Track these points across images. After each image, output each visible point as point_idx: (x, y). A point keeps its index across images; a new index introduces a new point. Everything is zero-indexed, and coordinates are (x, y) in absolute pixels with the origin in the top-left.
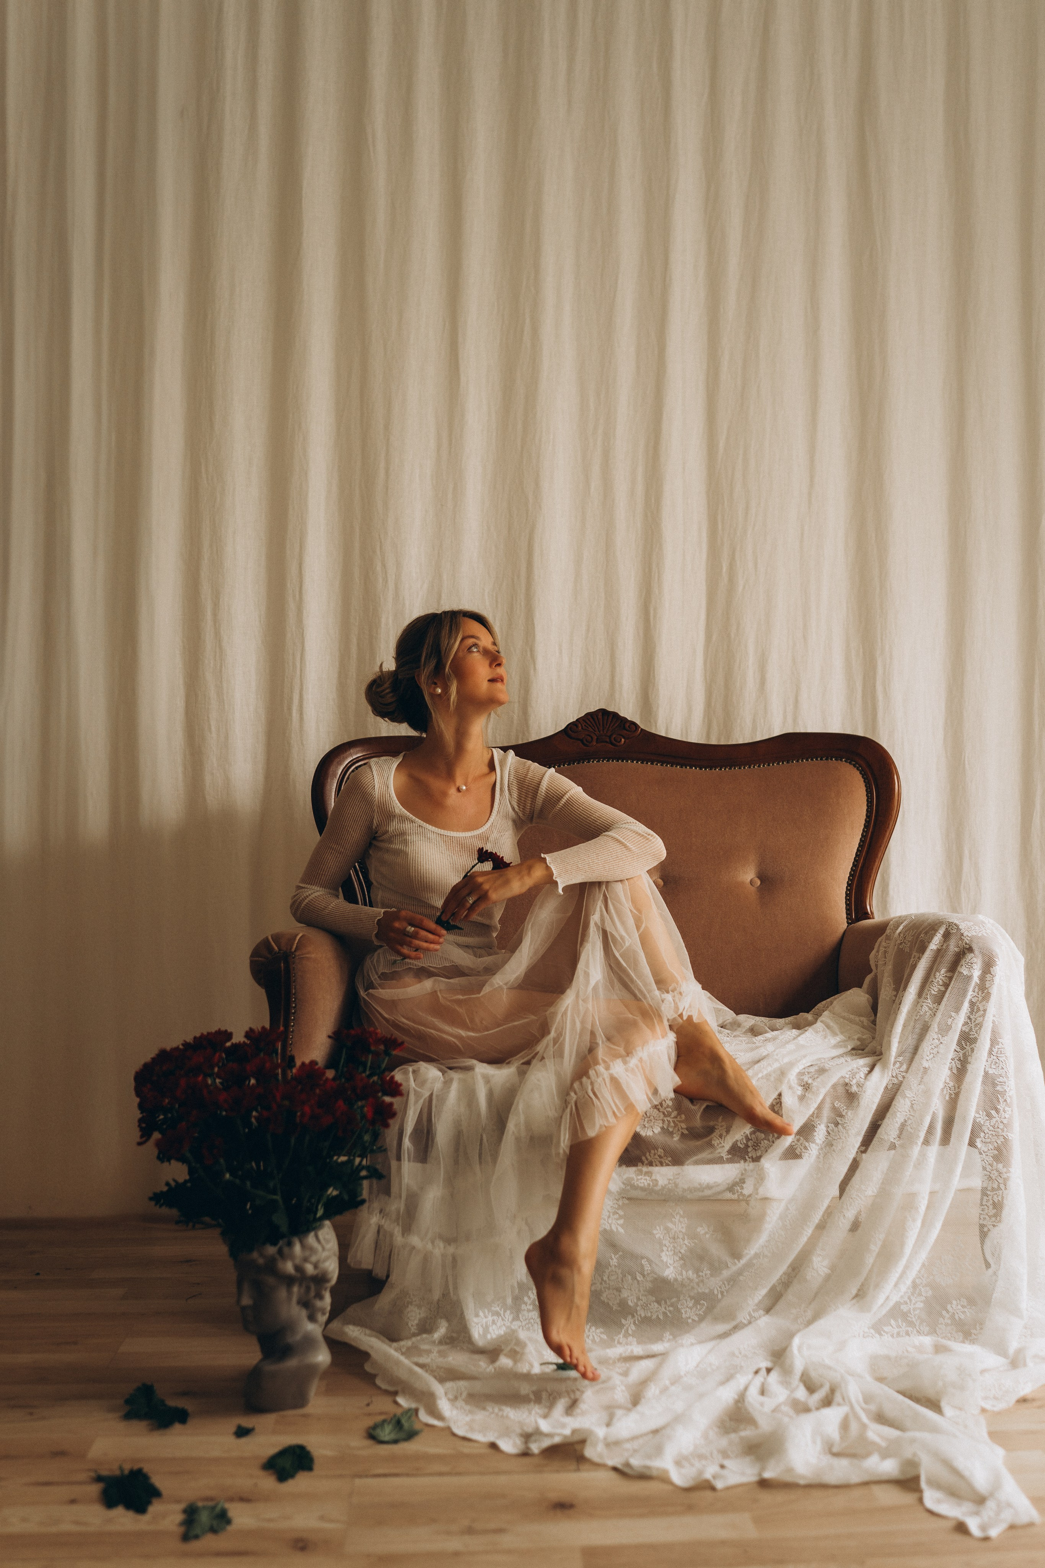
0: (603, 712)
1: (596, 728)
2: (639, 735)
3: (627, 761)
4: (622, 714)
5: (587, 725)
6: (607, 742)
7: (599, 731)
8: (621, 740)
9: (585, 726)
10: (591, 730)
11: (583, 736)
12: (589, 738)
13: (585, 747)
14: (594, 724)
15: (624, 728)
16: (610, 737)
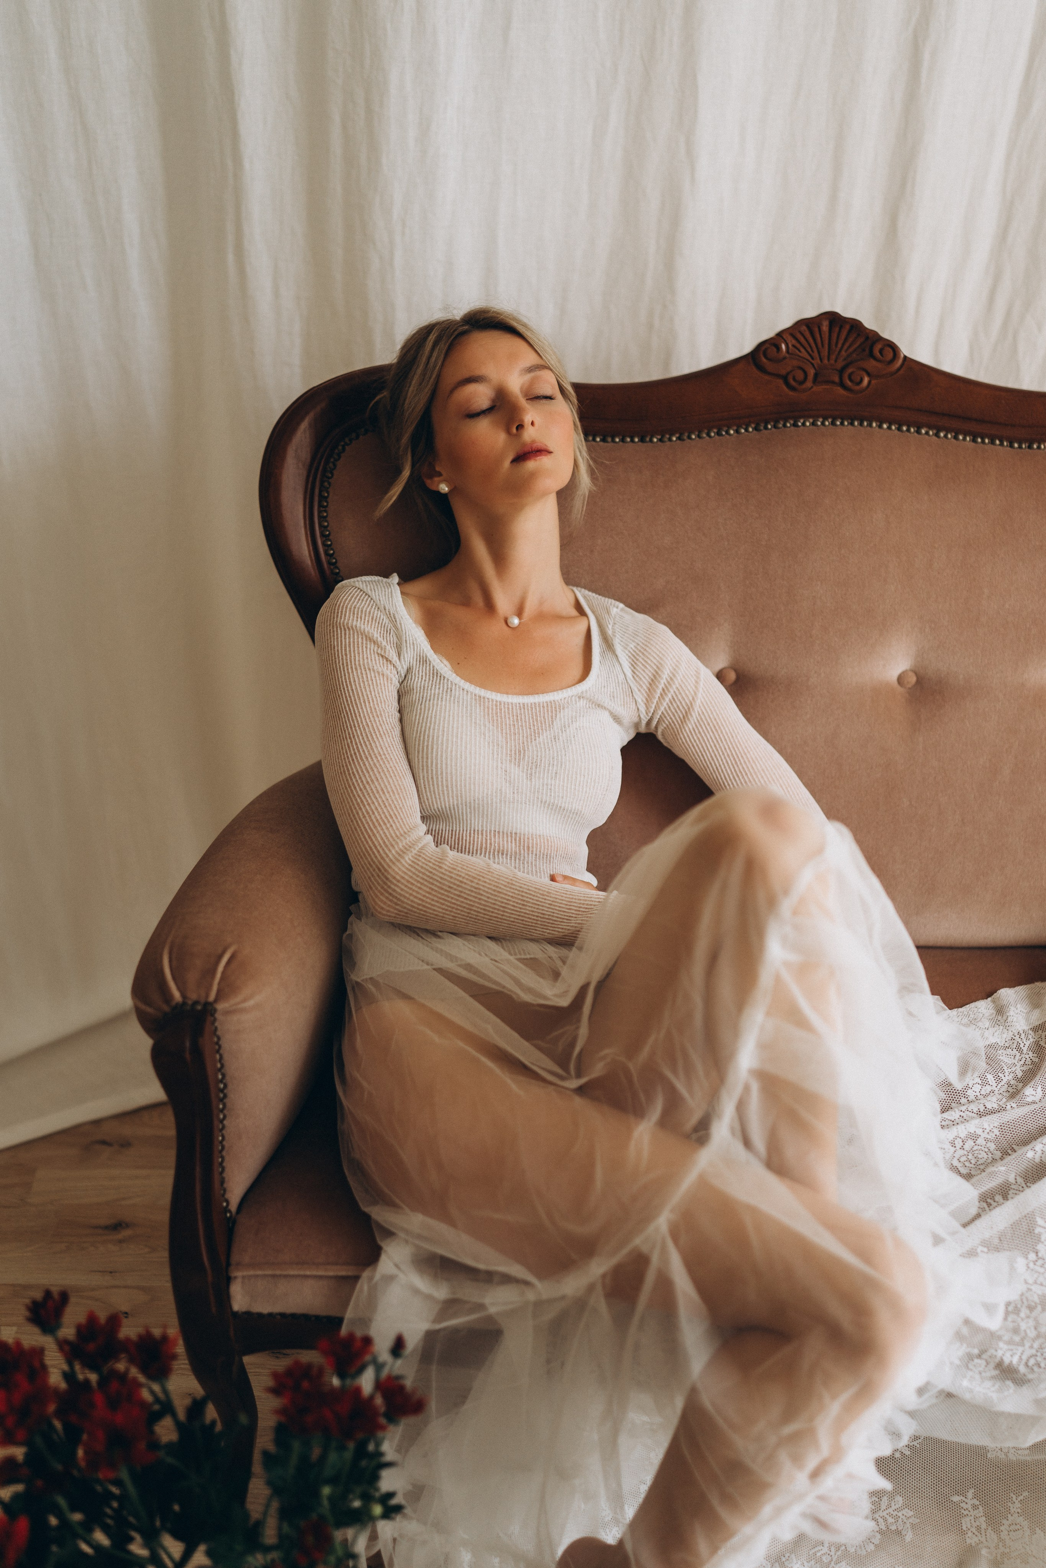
0: (833, 318)
1: (816, 354)
2: (899, 369)
3: (870, 425)
4: (869, 323)
5: (798, 345)
6: (833, 382)
7: (821, 360)
8: (862, 380)
9: (793, 346)
10: (804, 354)
11: (789, 369)
12: (800, 375)
13: (791, 393)
14: (811, 341)
15: (872, 355)
16: (841, 371)
